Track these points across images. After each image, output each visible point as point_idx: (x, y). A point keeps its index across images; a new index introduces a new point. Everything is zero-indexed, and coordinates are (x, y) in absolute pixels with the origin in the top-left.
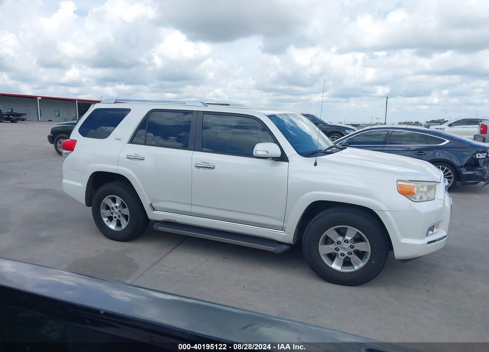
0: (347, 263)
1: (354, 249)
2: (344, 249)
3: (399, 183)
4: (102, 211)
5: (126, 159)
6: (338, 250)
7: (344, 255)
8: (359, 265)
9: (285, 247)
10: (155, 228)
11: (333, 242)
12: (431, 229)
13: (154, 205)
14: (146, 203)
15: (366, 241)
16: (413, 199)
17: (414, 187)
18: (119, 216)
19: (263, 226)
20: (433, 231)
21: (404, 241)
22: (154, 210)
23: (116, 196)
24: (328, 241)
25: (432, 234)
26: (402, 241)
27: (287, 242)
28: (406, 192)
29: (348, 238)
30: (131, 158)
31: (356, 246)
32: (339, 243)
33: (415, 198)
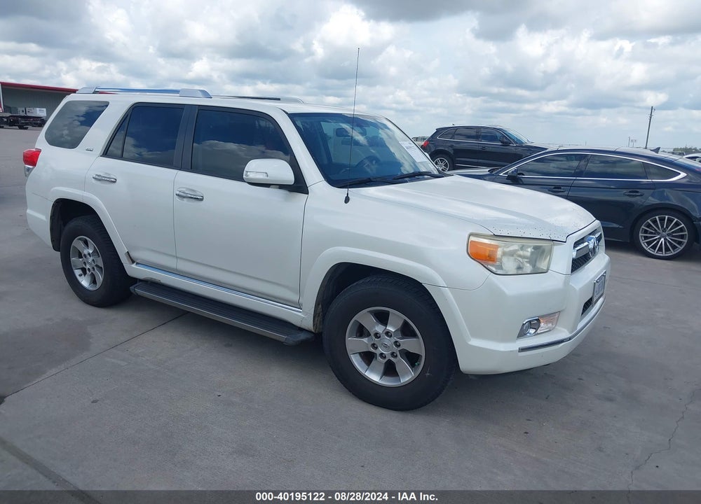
0: (390, 370)
1: (400, 349)
2: (386, 346)
3: (472, 238)
4: (73, 259)
5: (93, 180)
6: (377, 348)
7: (385, 357)
8: (407, 376)
9: (302, 336)
10: (132, 291)
11: (369, 335)
12: (534, 324)
13: (132, 254)
14: (121, 250)
15: (418, 338)
16: (494, 269)
17: (497, 247)
18: (93, 268)
19: (273, 299)
20: (536, 330)
21: (475, 342)
22: (133, 262)
23: (87, 239)
24: (361, 332)
25: (536, 334)
26: (470, 343)
27: (306, 328)
28: (482, 257)
29: (391, 329)
30: (100, 180)
31: (404, 343)
32: (377, 336)
33: (500, 267)
